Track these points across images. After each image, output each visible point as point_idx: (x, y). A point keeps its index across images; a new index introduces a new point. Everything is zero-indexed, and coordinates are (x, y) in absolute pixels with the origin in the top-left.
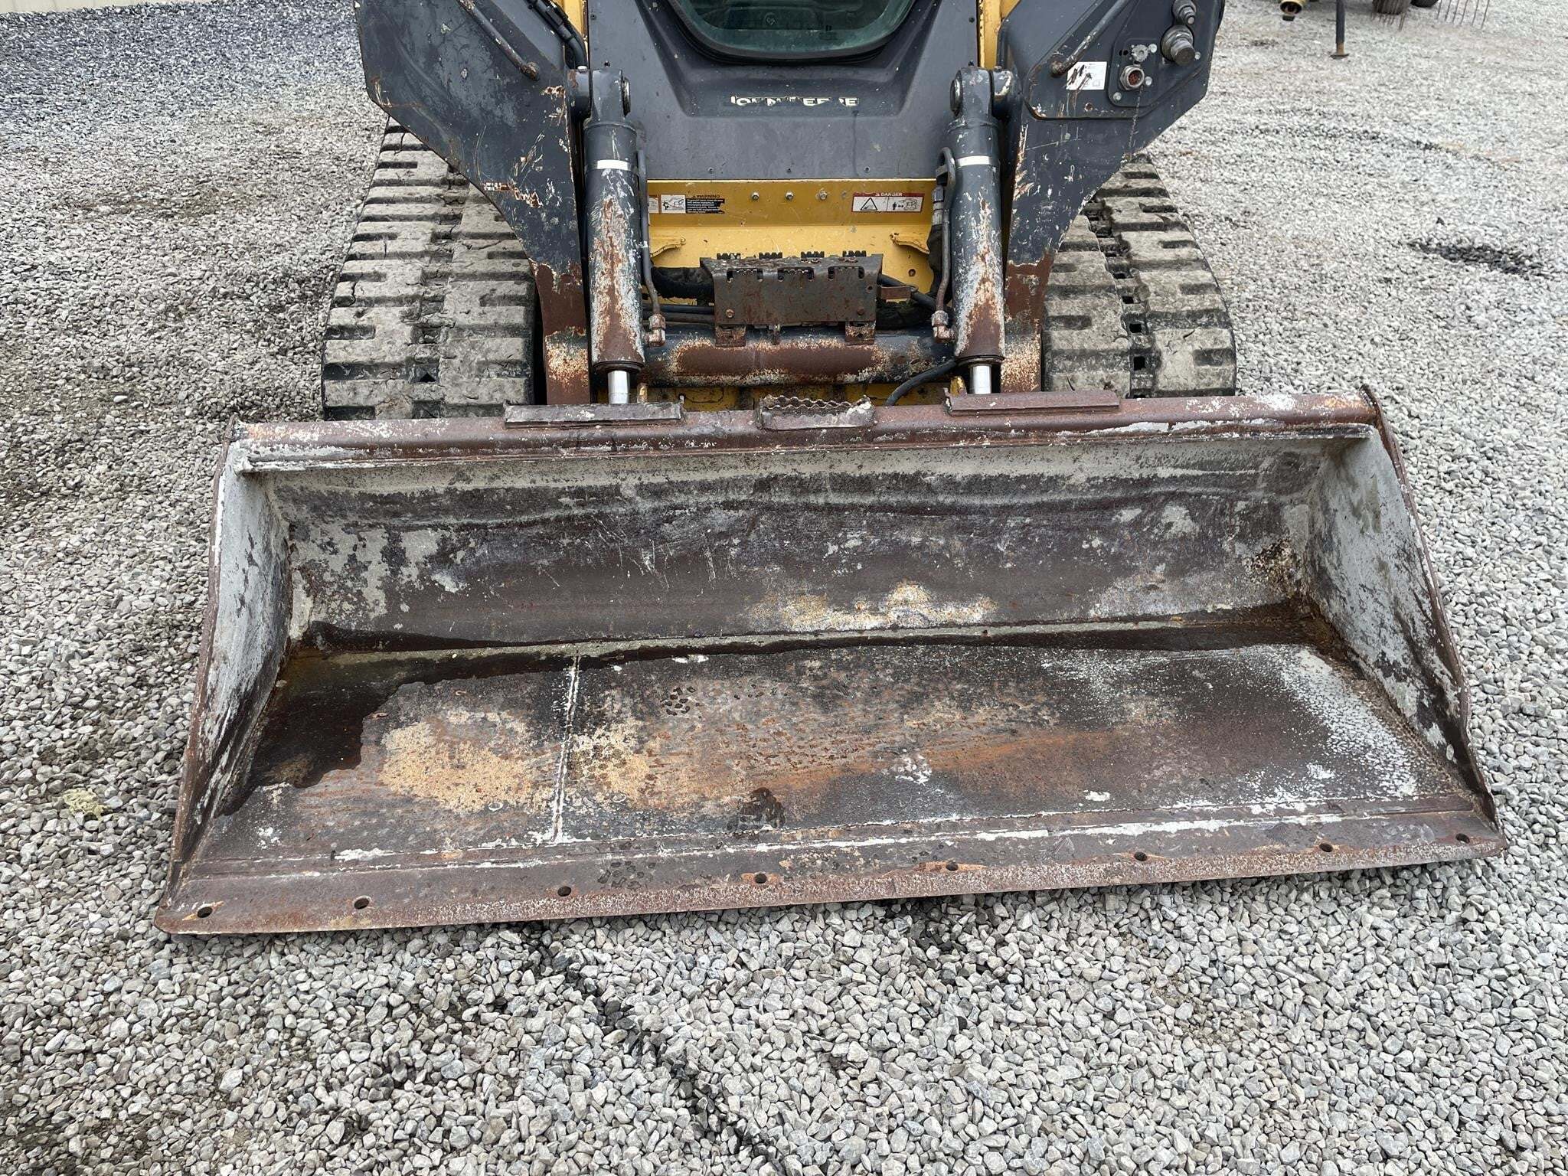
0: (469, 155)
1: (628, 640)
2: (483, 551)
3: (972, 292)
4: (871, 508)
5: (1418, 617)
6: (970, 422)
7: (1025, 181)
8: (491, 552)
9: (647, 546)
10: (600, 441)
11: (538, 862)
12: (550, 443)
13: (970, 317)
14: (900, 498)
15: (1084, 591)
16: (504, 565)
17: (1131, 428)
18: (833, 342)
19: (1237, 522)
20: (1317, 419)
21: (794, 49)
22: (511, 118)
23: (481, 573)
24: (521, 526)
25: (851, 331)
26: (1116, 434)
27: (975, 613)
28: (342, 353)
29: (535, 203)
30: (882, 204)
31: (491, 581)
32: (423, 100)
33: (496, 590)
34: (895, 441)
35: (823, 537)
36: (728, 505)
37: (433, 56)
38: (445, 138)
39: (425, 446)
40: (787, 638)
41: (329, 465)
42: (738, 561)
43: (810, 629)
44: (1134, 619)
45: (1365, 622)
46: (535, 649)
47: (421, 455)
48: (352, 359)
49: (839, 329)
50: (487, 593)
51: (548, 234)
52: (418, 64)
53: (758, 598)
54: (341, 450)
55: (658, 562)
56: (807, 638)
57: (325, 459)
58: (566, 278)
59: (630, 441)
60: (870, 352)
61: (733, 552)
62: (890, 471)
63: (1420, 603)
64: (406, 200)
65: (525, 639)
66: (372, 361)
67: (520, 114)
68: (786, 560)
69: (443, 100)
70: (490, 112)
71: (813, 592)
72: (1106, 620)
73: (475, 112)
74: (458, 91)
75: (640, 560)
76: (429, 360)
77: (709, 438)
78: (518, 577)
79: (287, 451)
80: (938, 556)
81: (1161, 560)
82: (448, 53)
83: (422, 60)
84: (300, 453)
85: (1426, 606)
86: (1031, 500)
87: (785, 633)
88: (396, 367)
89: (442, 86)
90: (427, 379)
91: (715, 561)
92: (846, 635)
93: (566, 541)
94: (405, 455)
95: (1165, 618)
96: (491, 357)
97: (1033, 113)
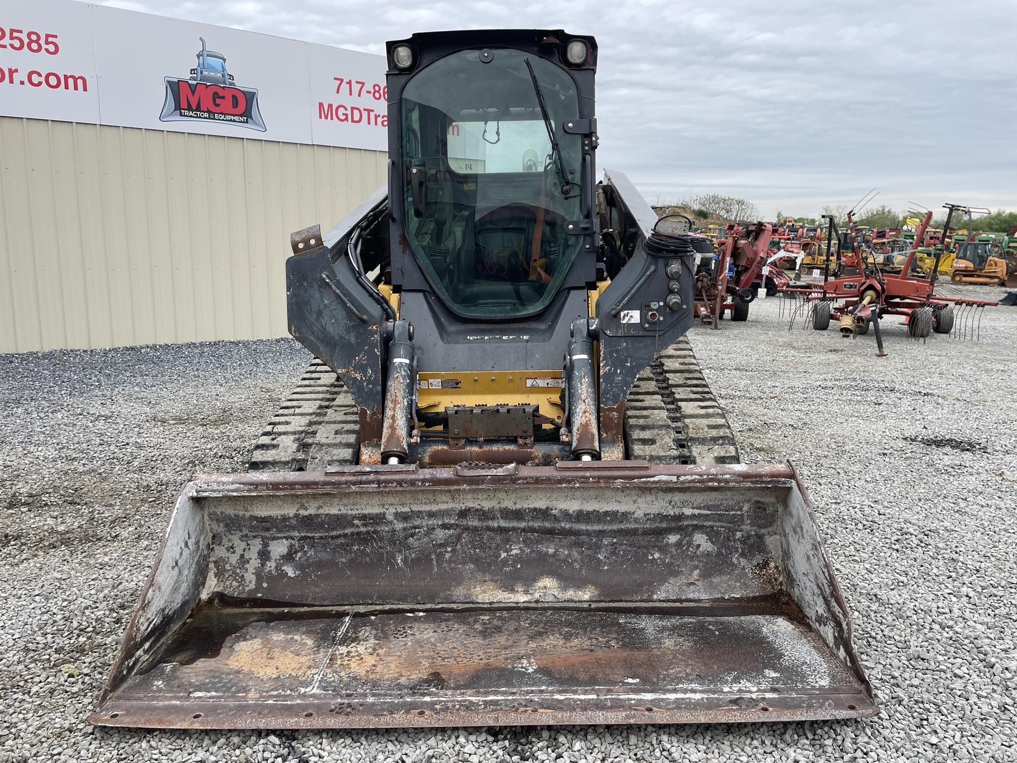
0: (331, 356)
1: (383, 604)
2: (311, 553)
3: (579, 418)
4: (524, 530)
5: (825, 581)
6: (568, 474)
7: (605, 366)
8: (315, 553)
9: (400, 551)
10: (372, 482)
11: (299, 701)
12: (346, 482)
13: (578, 430)
14: (540, 524)
15: (650, 584)
16: (321, 561)
17: (656, 479)
18: (512, 447)
19: (738, 545)
20: (761, 476)
21: (498, 315)
22: (353, 340)
23: (309, 566)
24: (333, 538)
25: (520, 441)
26: (649, 482)
27: (586, 595)
28: (260, 457)
29: (361, 378)
30: (541, 383)
31: (313, 571)
32: (313, 333)
33: (316, 576)
34: (527, 483)
35: (498, 547)
36: (445, 526)
37: (320, 313)
38: (321, 349)
39: (283, 484)
40: (473, 606)
41: (235, 494)
42: (450, 561)
43: (487, 601)
44: (681, 601)
45: (808, 597)
46: (330, 608)
47: (281, 489)
48: (264, 459)
49: (513, 440)
50: (311, 577)
51: (367, 393)
52: (312, 318)
53: (459, 584)
54: (242, 486)
55: (405, 561)
56: (485, 606)
57: (233, 491)
58: (374, 414)
59: (387, 482)
60: (532, 453)
61: (448, 556)
62: (532, 506)
63: (824, 572)
64: (311, 393)
65: (326, 603)
66: (274, 460)
67: (357, 337)
68: (476, 561)
69: (322, 332)
70: (344, 337)
71: (492, 580)
72: (663, 601)
73: (337, 338)
74: (330, 329)
75: (395, 560)
76: (304, 460)
77: (429, 481)
78: (328, 569)
79: (215, 487)
80: (565, 561)
81: (696, 567)
82: (326, 312)
83: (315, 315)
84: (222, 487)
85: (826, 574)
86: (615, 527)
87: (473, 603)
88: (286, 463)
89: (322, 327)
90: (301, 469)
91: (437, 562)
92: (508, 605)
93: (356, 548)
94: (273, 489)
95: (699, 601)
96: (335, 458)
97: (605, 334)
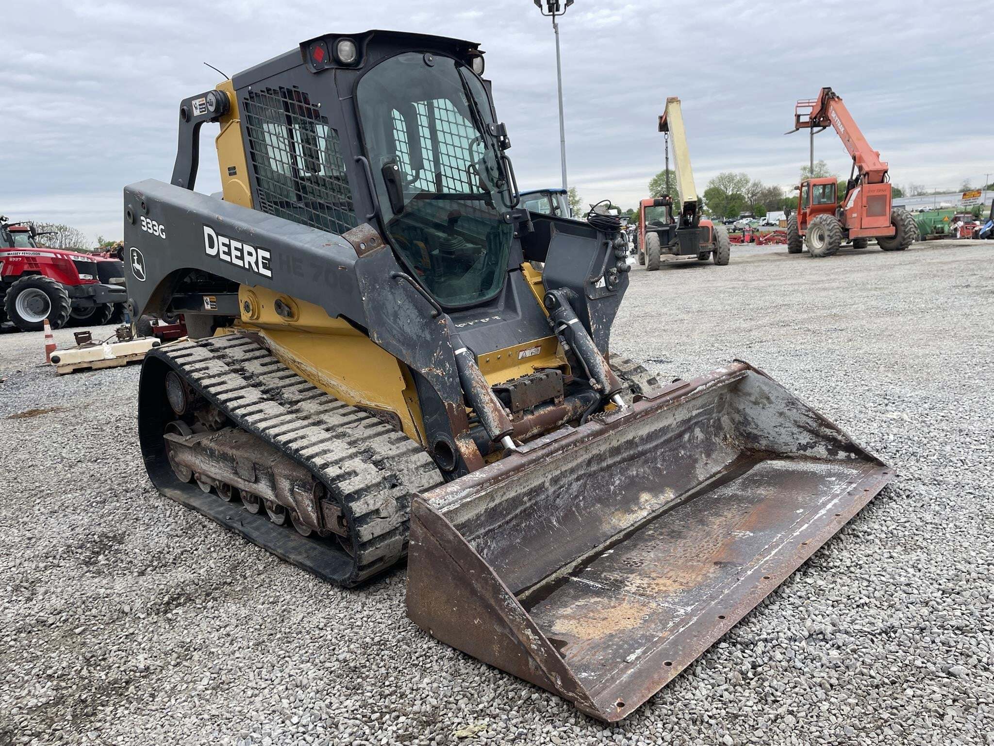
0: (414, 357)
1: (574, 560)
2: (494, 545)
3: (602, 367)
4: (620, 462)
5: (809, 421)
6: (659, 401)
7: (593, 324)
8: (497, 544)
9: (552, 515)
10: (556, 451)
11: (695, 619)
12: (543, 456)
13: (606, 376)
14: (628, 453)
15: (691, 473)
16: (503, 550)
17: (697, 390)
18: (551, 408)
19: (712, 429)
20: (735, 372)
21: (469, 302)
22: (428, 337)
23: (496, 558)
24: (507, 523)
25: (556, 401)
26: (695, 394)
27: (670, 495)
28: (351, 487)
29: (442, 374)
30: (528, 353)
31: (502, 561)
32: (394, 336)
33: (506, 564)
35: (607, 484)
36: (578, 479)
37: (396, 315)
38: (404, 352)
39: (501, 475)
40: (625, 532)
41: (468, 500)
42: (585, 508)
43: (629, 525)
44: (711, 477)
45: (785, 438)
46: (544, 582)
47: (500, 481)
48: (357, 488)
49: (551, 402)
50: (504, 568)
51: (449, 387)
52: (390, 321)
53: (601, 523)
54: (471, 489)
55: (558, 521)
56: (632, 528)
57: (465, 497)
58: (459, 406)
59: (568, 445)
60: (565, 408)
61: (582, 504)
62: (625, 440)
65: (535, 581)
66: (367, 485)
67: (431, 334)
68: (599, 500)
69: (402, 335)
70: (420, 336)
71: (616, 510)
72: (706, 480)
73: (415, 337)
74: (407, 329)
75: (552, 523)
76: (391, 476)
77: (588, 436)
78: (511, 554)
79: (450, 499)
80: (644, 477)
81: (701, 452)
82: (402, 313)
83: (392, 318)
84: (456, 497)
86: (662, 440)
87: (621, 531)
88: (378, 485)
89: (400, 328)
90: (394, 486)
91: (578, 513)
92: (642, 521)
93: (523, 525)
94: (495, 483)
95: (719, 472)
96: (419, 464)
97: (590, 298)
